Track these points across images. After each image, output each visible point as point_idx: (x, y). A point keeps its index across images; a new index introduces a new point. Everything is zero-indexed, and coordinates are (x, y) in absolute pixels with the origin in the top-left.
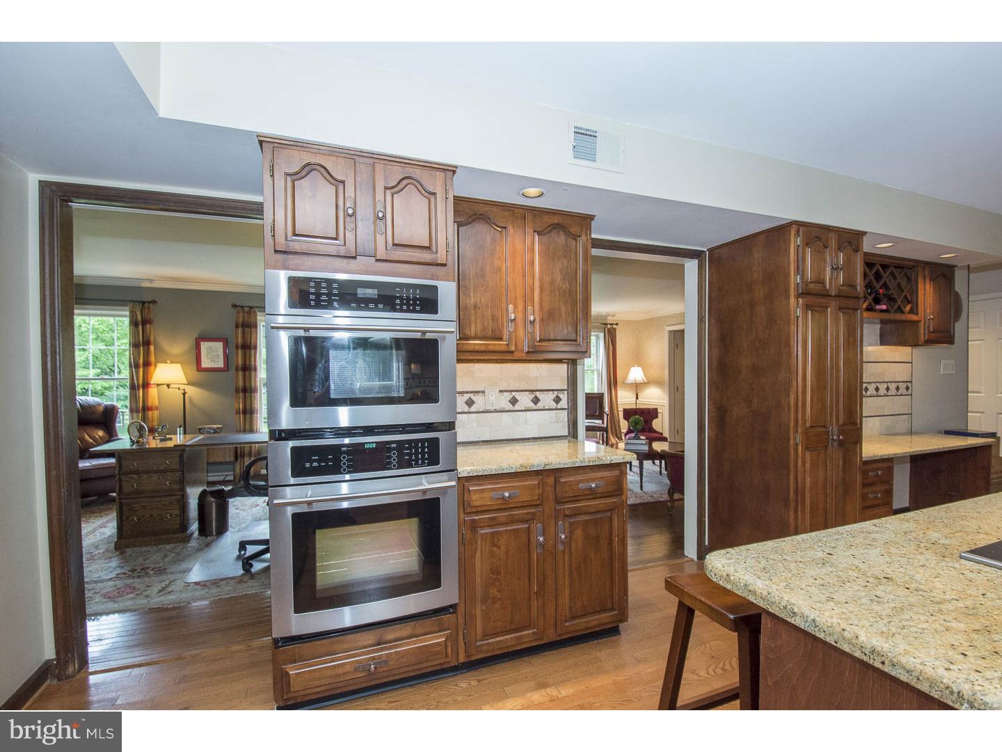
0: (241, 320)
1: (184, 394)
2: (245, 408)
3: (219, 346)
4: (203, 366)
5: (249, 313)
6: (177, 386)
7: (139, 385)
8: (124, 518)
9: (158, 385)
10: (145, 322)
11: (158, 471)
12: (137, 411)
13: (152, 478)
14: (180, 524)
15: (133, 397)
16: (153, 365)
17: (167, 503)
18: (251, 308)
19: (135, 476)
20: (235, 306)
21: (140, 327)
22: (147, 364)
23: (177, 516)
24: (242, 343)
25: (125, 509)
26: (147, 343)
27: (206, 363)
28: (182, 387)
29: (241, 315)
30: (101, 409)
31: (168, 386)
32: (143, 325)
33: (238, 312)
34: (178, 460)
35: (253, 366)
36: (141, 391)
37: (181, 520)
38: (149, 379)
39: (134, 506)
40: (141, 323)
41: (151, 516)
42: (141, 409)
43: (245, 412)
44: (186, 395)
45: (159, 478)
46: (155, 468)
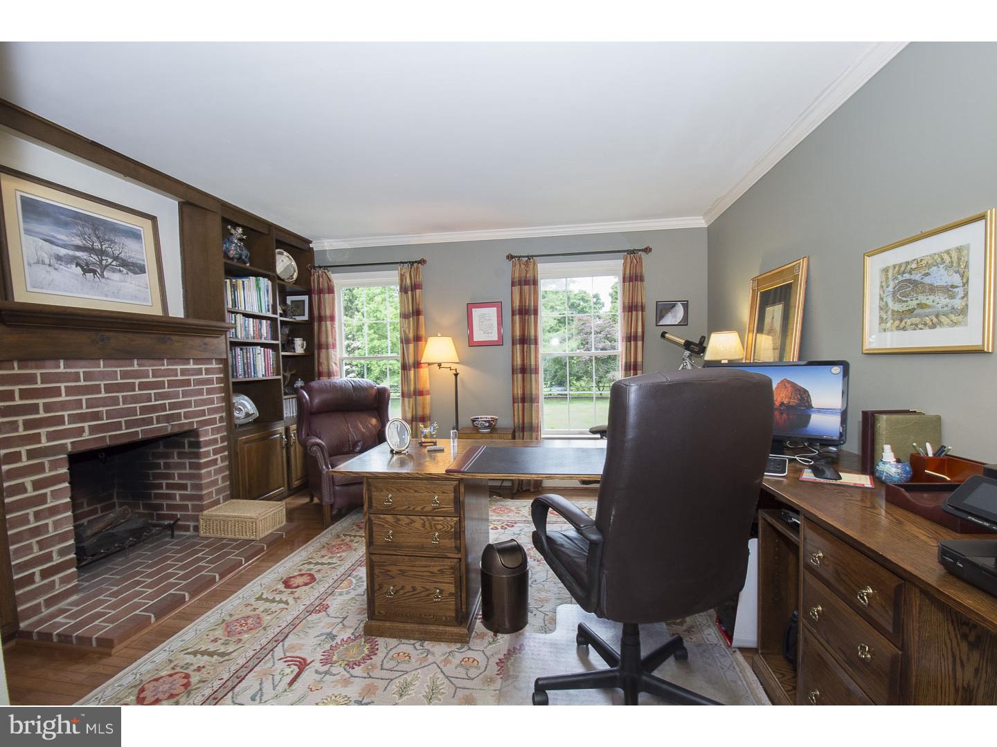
0: (517, 275)
1: (456, 375)
2: (524, 393)
3: (493, 312)
4: (476, 339)
5: (527, 264)
6: (448, 365)
7: (410, 366)
8: (377, 587)
9: (429, 364)
10: (415, 287)
11: (422, 514)
12: (409, 396)
13: (413, 525)
14: (457, 611)
15: (405, 379)
16: (424, 339)
17: (435, 570)
18: (529, 257)
19: (389, 518)
20: (510, 257)
21: (410, 293)
22: (418, 339)
23: (451, 594)
24: (519, 306)
25: (377, 571)
26: (417, 313)
27: (478, 336)
28: (454, 367)
29: (518, 266)
30: (374, 392)
31: (440, 365)
32: (412, 291)
33: (514, 266)
34: (452, 495)
35: (533, 337)
36: (412, 372)
37: (456, 604)
38: (419, 357)
39: (389, 568)
40: (410, 288)
41: (414, 589)
42: (413, 393)
43: (523, 400)
44: (458, 376)
45: (424, 525)
46: (419, 509)
